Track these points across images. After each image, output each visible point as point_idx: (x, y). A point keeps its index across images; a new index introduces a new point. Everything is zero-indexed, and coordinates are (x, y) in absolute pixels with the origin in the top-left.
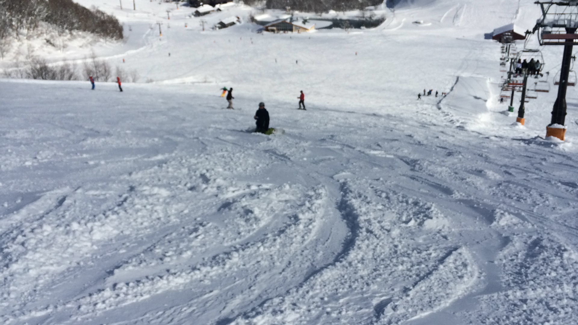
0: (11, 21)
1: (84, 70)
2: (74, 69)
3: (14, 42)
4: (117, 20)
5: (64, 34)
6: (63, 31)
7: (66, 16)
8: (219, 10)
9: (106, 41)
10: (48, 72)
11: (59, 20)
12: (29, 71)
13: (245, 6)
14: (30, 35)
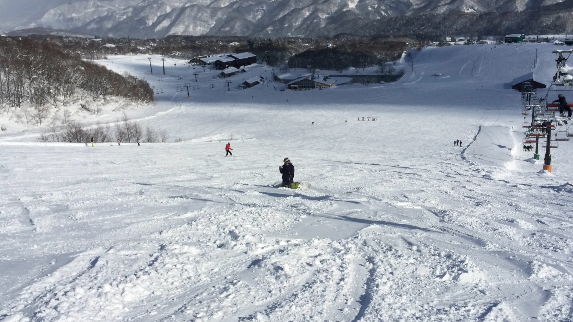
0: (49, 88)
1: (116, 132)
2: (108, 132)
3: (52, 108)
4: (148, 84)
5: (99, 99)
6: (98, 97)
7: (100, 83)
8: (244, 71)
9: (138, 104)
10: (83, 135)
11: (93, 86)
12: (65, 135)
13: (268, 67)
14: (67, 102)
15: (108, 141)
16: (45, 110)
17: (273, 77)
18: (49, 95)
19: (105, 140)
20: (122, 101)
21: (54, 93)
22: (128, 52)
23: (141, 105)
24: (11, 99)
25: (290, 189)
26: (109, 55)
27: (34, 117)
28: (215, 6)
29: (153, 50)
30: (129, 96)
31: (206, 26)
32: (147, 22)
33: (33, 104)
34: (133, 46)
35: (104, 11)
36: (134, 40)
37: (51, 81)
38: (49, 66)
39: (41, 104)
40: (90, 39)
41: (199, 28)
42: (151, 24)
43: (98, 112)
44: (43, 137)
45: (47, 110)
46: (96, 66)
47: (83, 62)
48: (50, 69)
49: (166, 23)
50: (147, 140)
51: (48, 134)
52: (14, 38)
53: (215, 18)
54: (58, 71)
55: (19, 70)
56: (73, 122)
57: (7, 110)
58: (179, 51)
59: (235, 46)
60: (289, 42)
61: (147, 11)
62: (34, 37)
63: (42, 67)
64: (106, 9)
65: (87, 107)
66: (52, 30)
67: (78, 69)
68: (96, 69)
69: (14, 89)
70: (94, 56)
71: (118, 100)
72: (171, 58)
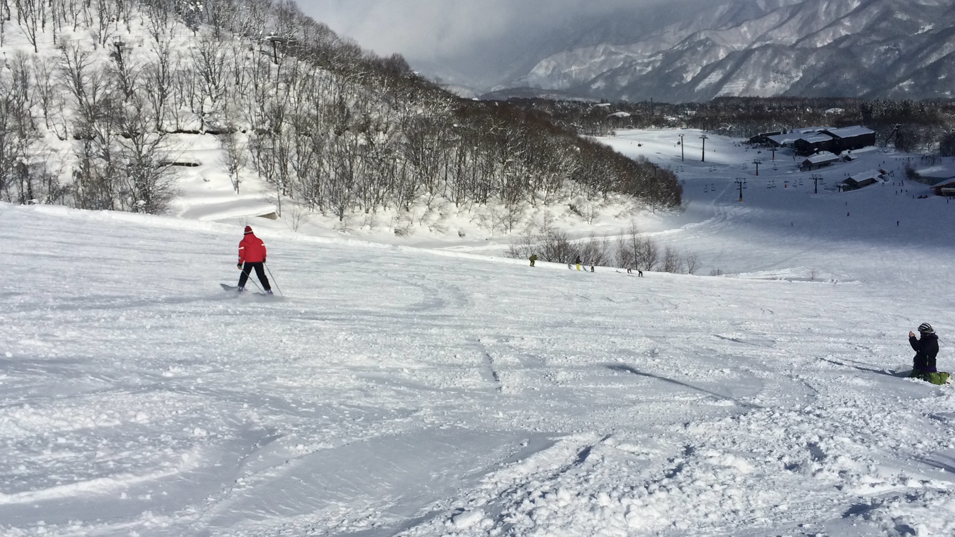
0: (528, 178)
1: (618, 252)
2: (605, 249)
3: (528, 208)
5: (596, 198)
6: (595, 193)
7: (601, 172)
8: (848, 159)
9: (655, 208)
10: (568, 252)
11: (590, 177)
12: (543, 250)
13: (898, 152)
14: (550, 199)
15: (604, 265)
16: (519, 211)
17: (904, 171)
18: (527, 188)
19: (600, 263)
20: (630, 202)
21: (533, 186)
22: (648, 125)
23: (661, 210)
24: (476, 191)
25: (927, 383)
26: (619, 129)
27: (502, 220)
28: (804, 46)
29: (689, 120)
30: (642, 195)
31: (785, 80)
32: (685, 76)
33: (504, 200)
34: (658, 114)
35: (620, 61)
36: (660, 104)
37: (532, 167)
38: (532, 144)
39: (514, 200)
40: (593, 104)
41: (772, 84)
42: (689, 79)
43: (593, 217)
44: (512, 249)
45: (521, 211)
46: (599, 146)
47: (580, 139)
48: (532, 149)
49: (715, 77)
50: (664, 268)
51: (520, 246)
52: (488, 103)
53: (803, 67)
54: (542, 154)
55: (490, 149)
56: (556, 230)
57: (469, 208)
58: (733, 123)
59: (835, 115)
60: (945, 109)
61: (686, 58)
62: (516, 101)
63: (521, 146)
64: (622, 56)
65: (578, 209)
66: (540, 91)
67: (572, 150)
68: (598, 150)
69: (481, 177)
70: (595, 130)
71: (625, 200)
72: (717, 135)
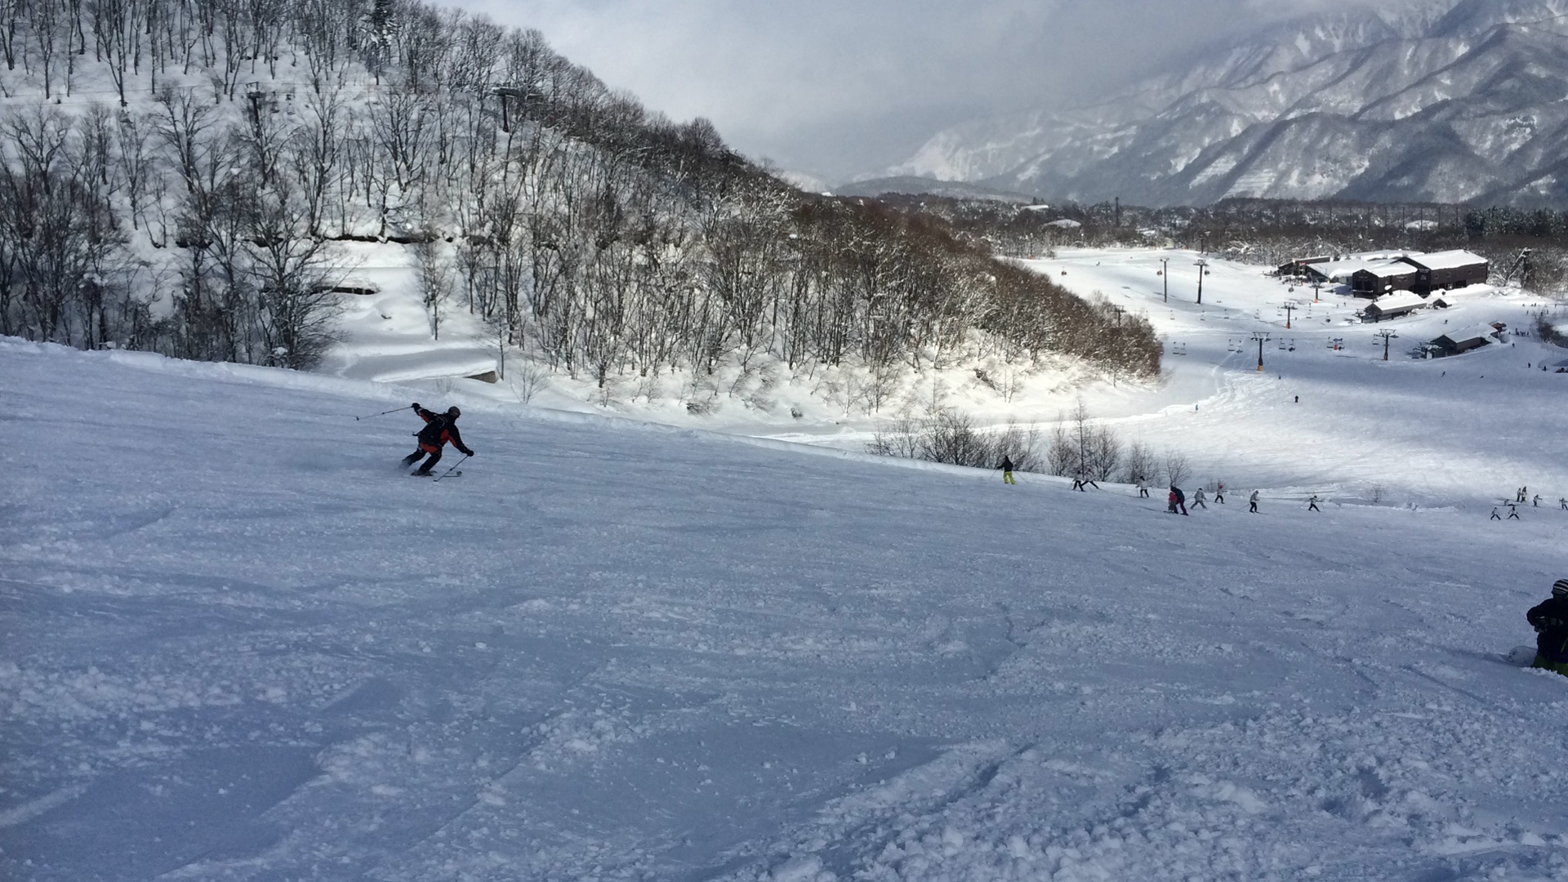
0: (909, 324)
1: (1053, 448)
2: (1031, 445)
3: (907, 373)
4: (1150, 328)
5: (1019, 359)
6: (1019, 352)
7: (1030, 318)
8: (1440, 304)
9: (1116, 378)
10: (971, 447)
11: (1012, 325)
12: (929, 443)
13: (1526, 295)
14: (944, 360)
15: (1030, 470)
16: (891, 377)
18: (907, 341)
20: (1076, 366)
21: (917, 337)
22: (1110, 242)
23: (1126, 382)
24: (822, 344)
26: (1062, 247)
27: (865, 391)
28: (1374, 117)
29: (1177, 236)
30: (1096, 356)
31: (1340, 172)
32: (1173, 162)
33: (869, 359)
34: (1127, 224)
35: (1067, 136)
36: (1131, 209)
38: (917, 270)
39: (885, 360)
40: (1020, 205)
41: (1317, 178)
42: (1180, 168)
43: (1013, 390)
44: (879, 441)
45: (895, 377)
46: (1027, 275)
47: (996, 263)
48: (918, 277)
49: (1223, 166)
51: (892, 436)
52: (847, 201)
53: (1372, 151)
54: (934, 284)
55: (848, 276)
57: (810, 370)
58: (1251, 241)
59: (1422, 231)
61: (1176, 133)
62: (892, 198)
63: (900, 272)
64: (1071, 129)
65: (989, 378)
66: (934, 182)
67: (982, 281)
68: (1025, 281)
69: (832, 320)
70: (1022, 248)
71: (1068, 364)
72: (1223, 260)
